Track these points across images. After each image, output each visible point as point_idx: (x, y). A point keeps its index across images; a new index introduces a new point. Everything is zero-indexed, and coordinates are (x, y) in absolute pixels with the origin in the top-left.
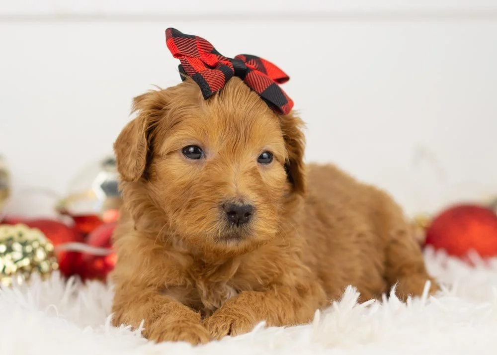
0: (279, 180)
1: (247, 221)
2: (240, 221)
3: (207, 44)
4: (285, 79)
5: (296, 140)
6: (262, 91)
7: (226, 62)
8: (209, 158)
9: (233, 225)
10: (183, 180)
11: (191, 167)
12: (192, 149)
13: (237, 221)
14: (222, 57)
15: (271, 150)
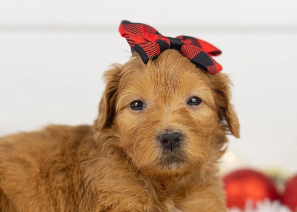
0: (207, 116)
1: (178, 146)
2: (173, 146)
3: (150, 29)
4: (217, 53)
5: (223, 91)
6: (193, 57)
7: (165, 39)
8: (148, 107)
9: (168, 150)
10: (132, 126)
11: (137, 116)
12: (136, 104)
13: (170, 147)
14: (161, 36)
15: (199, 96)
